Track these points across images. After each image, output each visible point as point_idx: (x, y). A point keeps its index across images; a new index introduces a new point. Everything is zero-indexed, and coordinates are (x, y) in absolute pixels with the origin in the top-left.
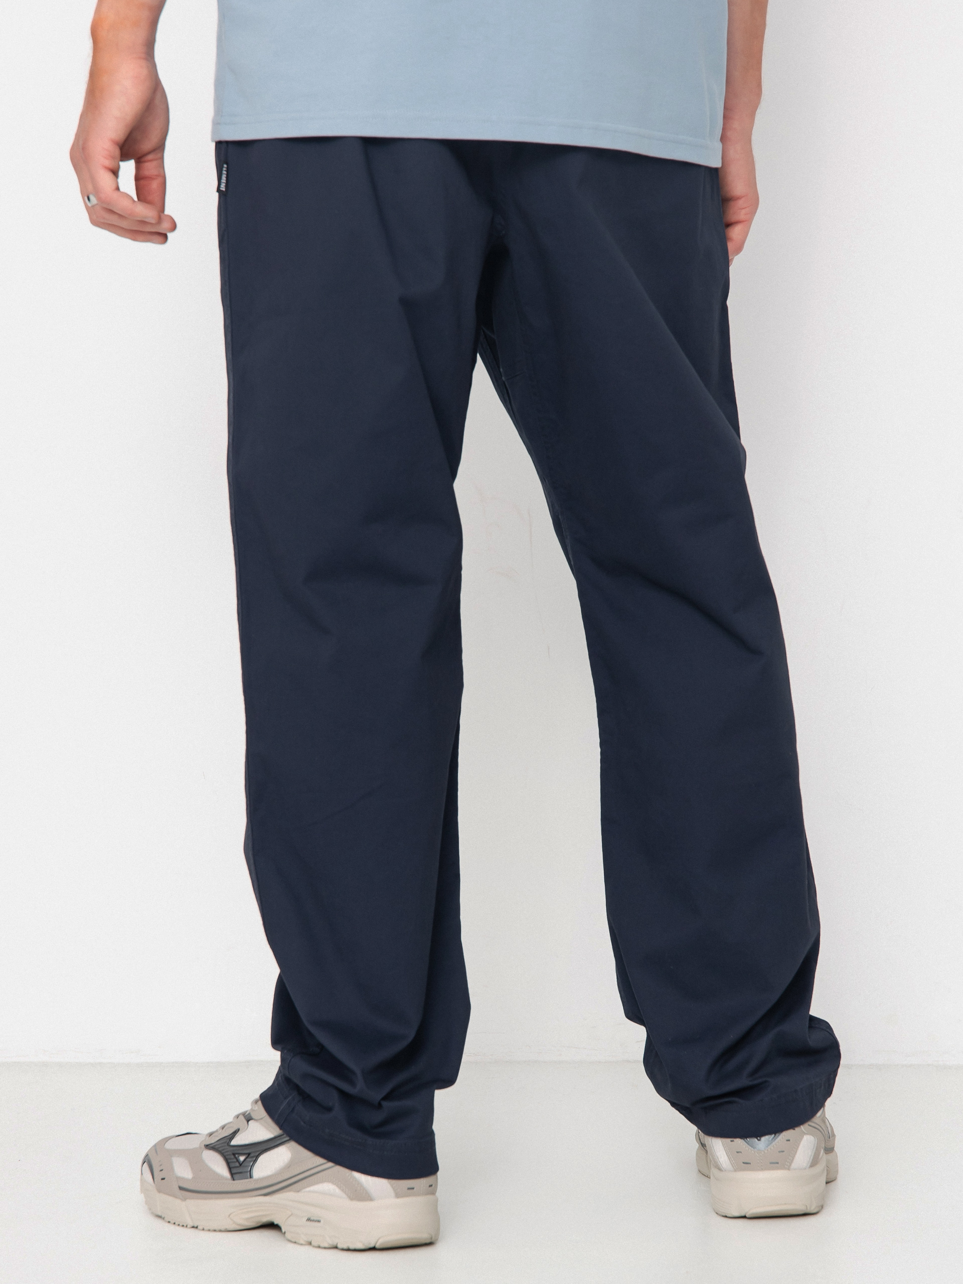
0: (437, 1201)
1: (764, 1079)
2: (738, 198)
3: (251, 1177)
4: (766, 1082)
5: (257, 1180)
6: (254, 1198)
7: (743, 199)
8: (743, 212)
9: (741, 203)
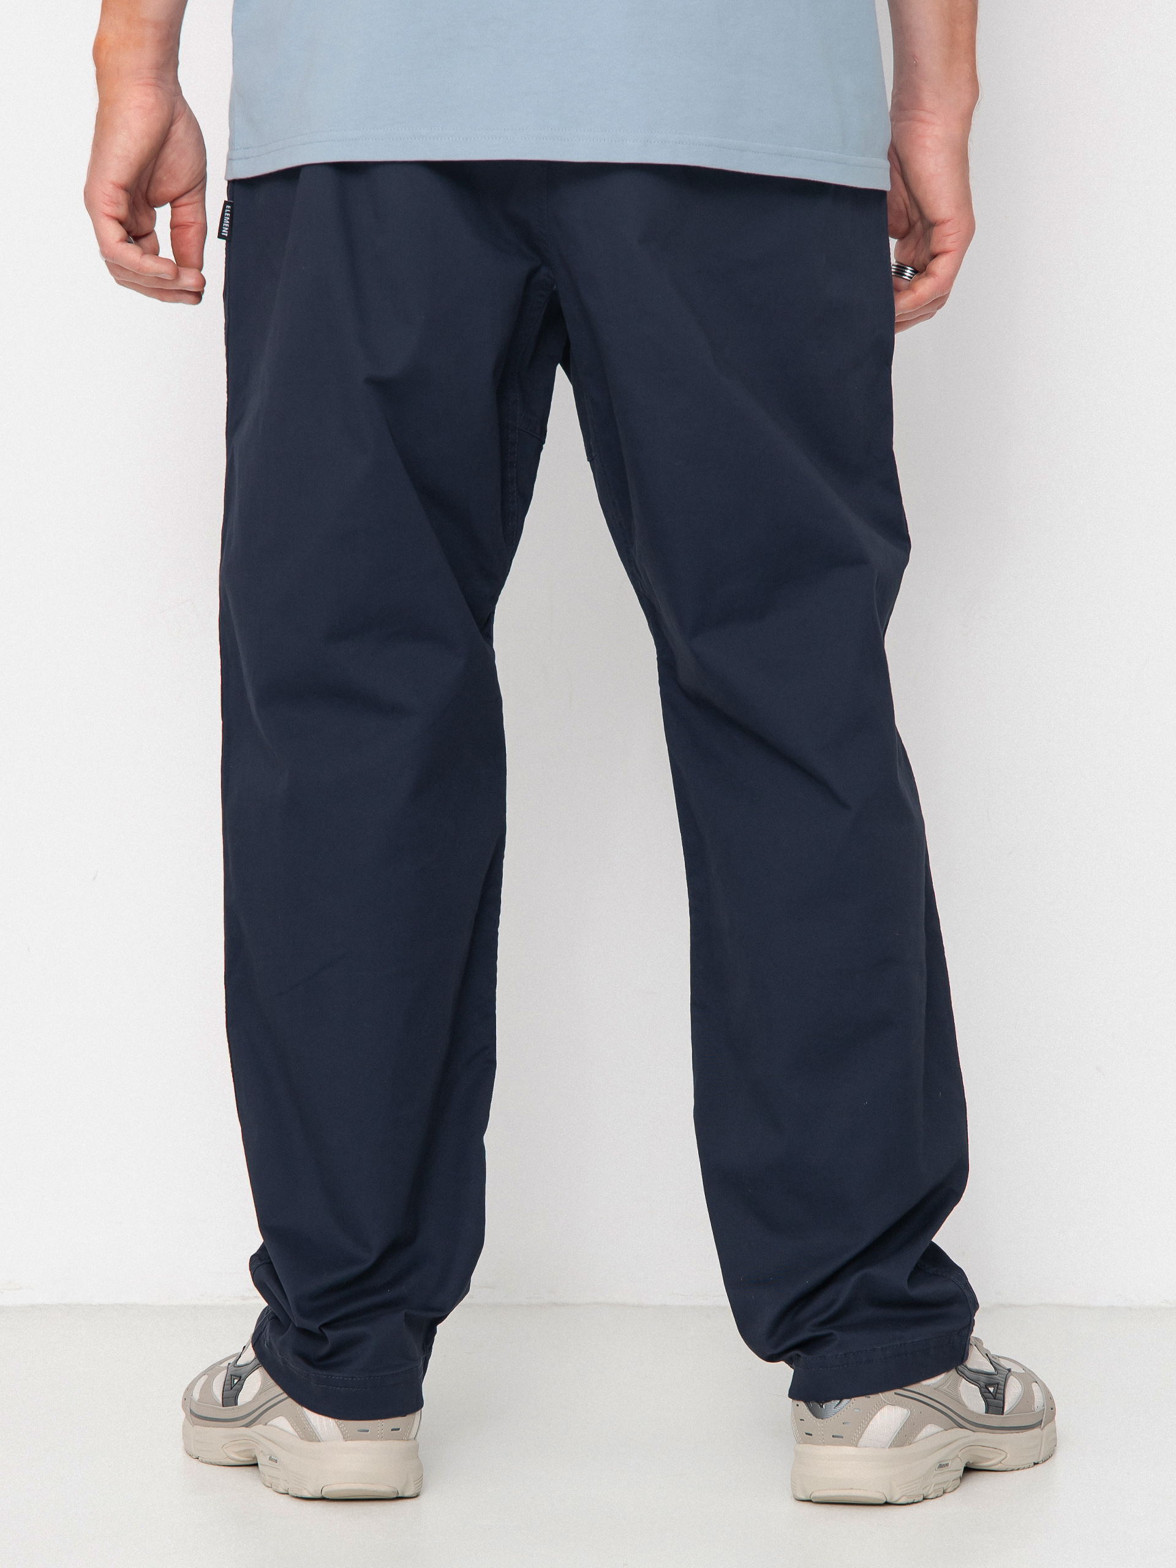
0: (417, 1446)
1: (831, 1331)
2: (943, 222)
3: (236, 1404)
4: (830, 1334)
5: (244, 1406)
6: (235, 1429)
7: (949, 223)
8: (950, 239)
9: (947, 229)
